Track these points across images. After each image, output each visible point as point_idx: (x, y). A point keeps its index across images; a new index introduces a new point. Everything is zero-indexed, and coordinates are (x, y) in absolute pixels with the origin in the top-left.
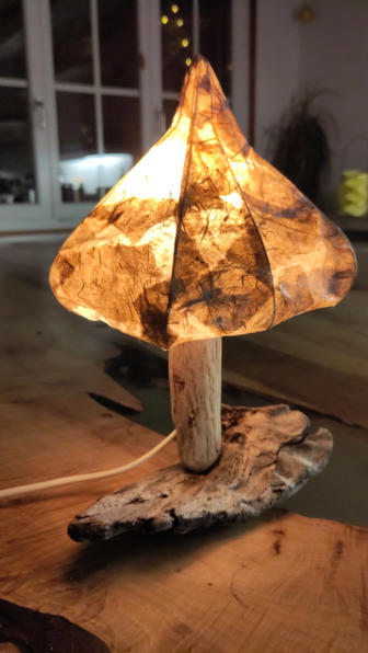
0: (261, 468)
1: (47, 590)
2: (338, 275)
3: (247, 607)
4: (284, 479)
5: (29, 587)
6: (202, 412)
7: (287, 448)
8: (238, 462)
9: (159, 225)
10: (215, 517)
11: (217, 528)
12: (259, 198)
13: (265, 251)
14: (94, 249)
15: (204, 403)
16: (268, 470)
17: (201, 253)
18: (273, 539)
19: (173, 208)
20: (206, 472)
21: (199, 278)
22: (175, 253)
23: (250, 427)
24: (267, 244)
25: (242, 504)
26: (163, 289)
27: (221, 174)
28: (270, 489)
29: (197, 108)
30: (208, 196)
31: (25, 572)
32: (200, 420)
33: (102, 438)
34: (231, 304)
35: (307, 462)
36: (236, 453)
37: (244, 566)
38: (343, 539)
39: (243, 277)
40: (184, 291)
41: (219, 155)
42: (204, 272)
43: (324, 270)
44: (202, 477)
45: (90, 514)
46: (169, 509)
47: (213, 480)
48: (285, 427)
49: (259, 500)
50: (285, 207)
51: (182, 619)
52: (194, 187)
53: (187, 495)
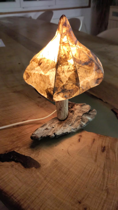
0: (77, 120)
1: (26, 150)
2: (98, 79)
3: (70, 155)
4: (83, 123)
5: (22, 149)
6: (63, 108)
7: (85, 115)
8: (72, 119)
9: (51, 70)
10: (65, 133)
11: (65, 136)
12: (79, 59)
13: (78, 77)
14: (35, 73)
15: (63, 105)
16: (79, 121)
17: (62, 79)
18: (78, 138)
19: (55, 65)
20: (64, 120)
21: (61, 86)
22: (55, 80)
23: (76, 109)
24: (79, 75)
25: (72, 130)
26: (52, 89)
27: (68, 53)
28: (79, 126)
29: (62, 32)
30: (64, 61)
31: (21, 145)
32: (63, 109)
33: (38, 105)
34: (69, 92)
35: (89, 118)
36: (72, 116)
37: (71, 145)
38: (95, 138)
39: (72, 85)
40: (57, 90)
41: (68, 47)
42: (62, 85)
43: (94, 79)
44: (63, 122)
45: (35, 133)
46: (54, 132)
47: (65, 123)
48: (85, 109)
49: (76, 128)
50: (86, 61)
51: (56, 158)
52: (61, 58)
53: (59, 127)
